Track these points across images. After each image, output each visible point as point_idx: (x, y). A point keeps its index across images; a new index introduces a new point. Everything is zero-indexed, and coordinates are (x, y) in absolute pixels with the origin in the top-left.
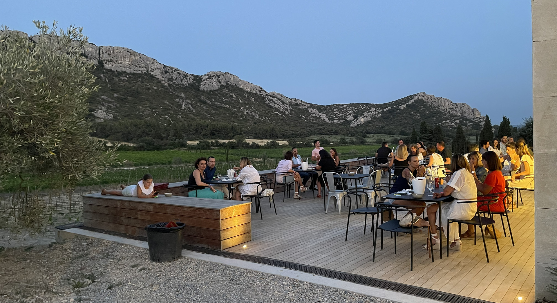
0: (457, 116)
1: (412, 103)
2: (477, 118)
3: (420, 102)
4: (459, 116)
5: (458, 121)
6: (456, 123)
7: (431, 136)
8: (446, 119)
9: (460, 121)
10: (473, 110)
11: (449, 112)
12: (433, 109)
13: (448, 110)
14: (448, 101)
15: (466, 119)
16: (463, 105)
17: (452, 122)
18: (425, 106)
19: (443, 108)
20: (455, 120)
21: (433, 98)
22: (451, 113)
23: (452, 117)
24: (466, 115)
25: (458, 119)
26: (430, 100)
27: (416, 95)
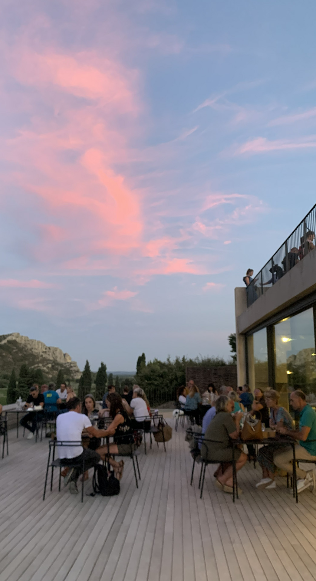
0: (49, 360)
1: (5, 344)
2: (68, 363)
3: (13, 343)
4: (51, 360)
5: (50, 366)
6: (48, 368)
7: (31, 380)
8: (38, 363)
9: (53, 366)
10: (65, 355)
11: (42, 356)
12: (26, 351)
13: (41, 354)
14: (42, 344)
15: (58, 364)
16: (56, 349)
17: (44, 366)
18: (18, 347)
19: (36, 351)
20: (48, 364)
21: (27, 340)
22: (44, 356)
23: (45, 361)
24: (58, 360)
25: (50, 363)
26: (23, 342)
27: (9, 335)
